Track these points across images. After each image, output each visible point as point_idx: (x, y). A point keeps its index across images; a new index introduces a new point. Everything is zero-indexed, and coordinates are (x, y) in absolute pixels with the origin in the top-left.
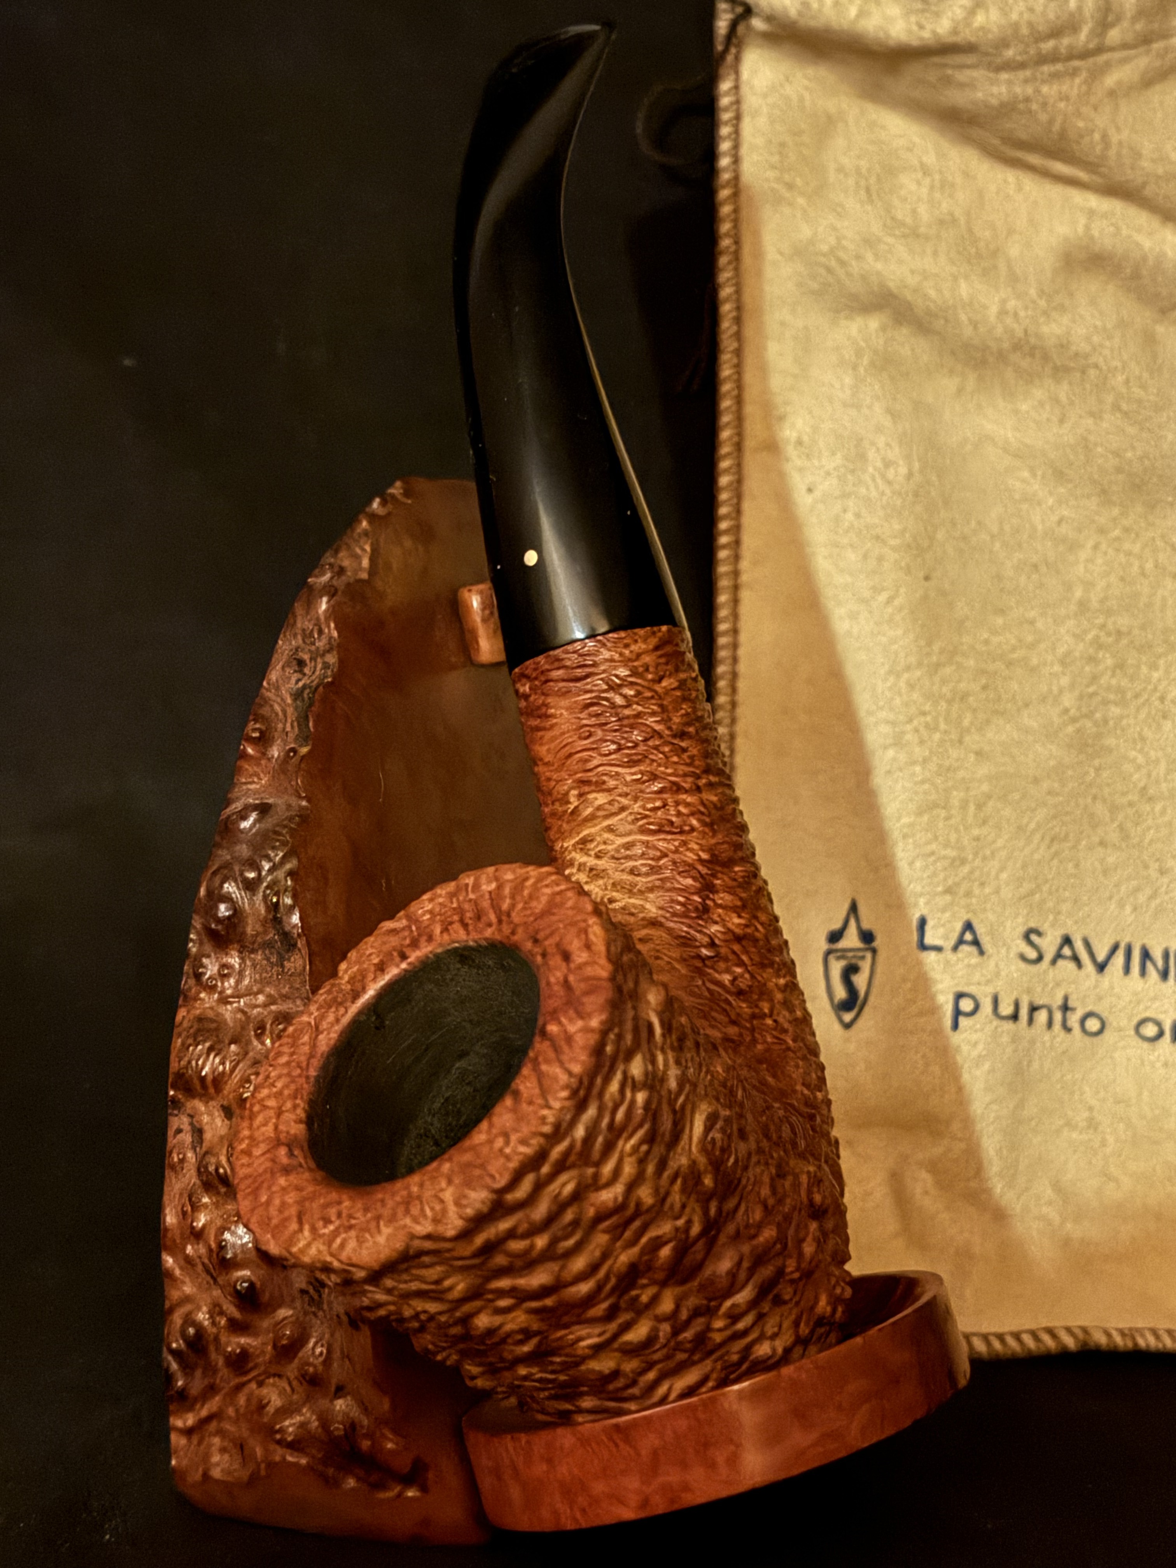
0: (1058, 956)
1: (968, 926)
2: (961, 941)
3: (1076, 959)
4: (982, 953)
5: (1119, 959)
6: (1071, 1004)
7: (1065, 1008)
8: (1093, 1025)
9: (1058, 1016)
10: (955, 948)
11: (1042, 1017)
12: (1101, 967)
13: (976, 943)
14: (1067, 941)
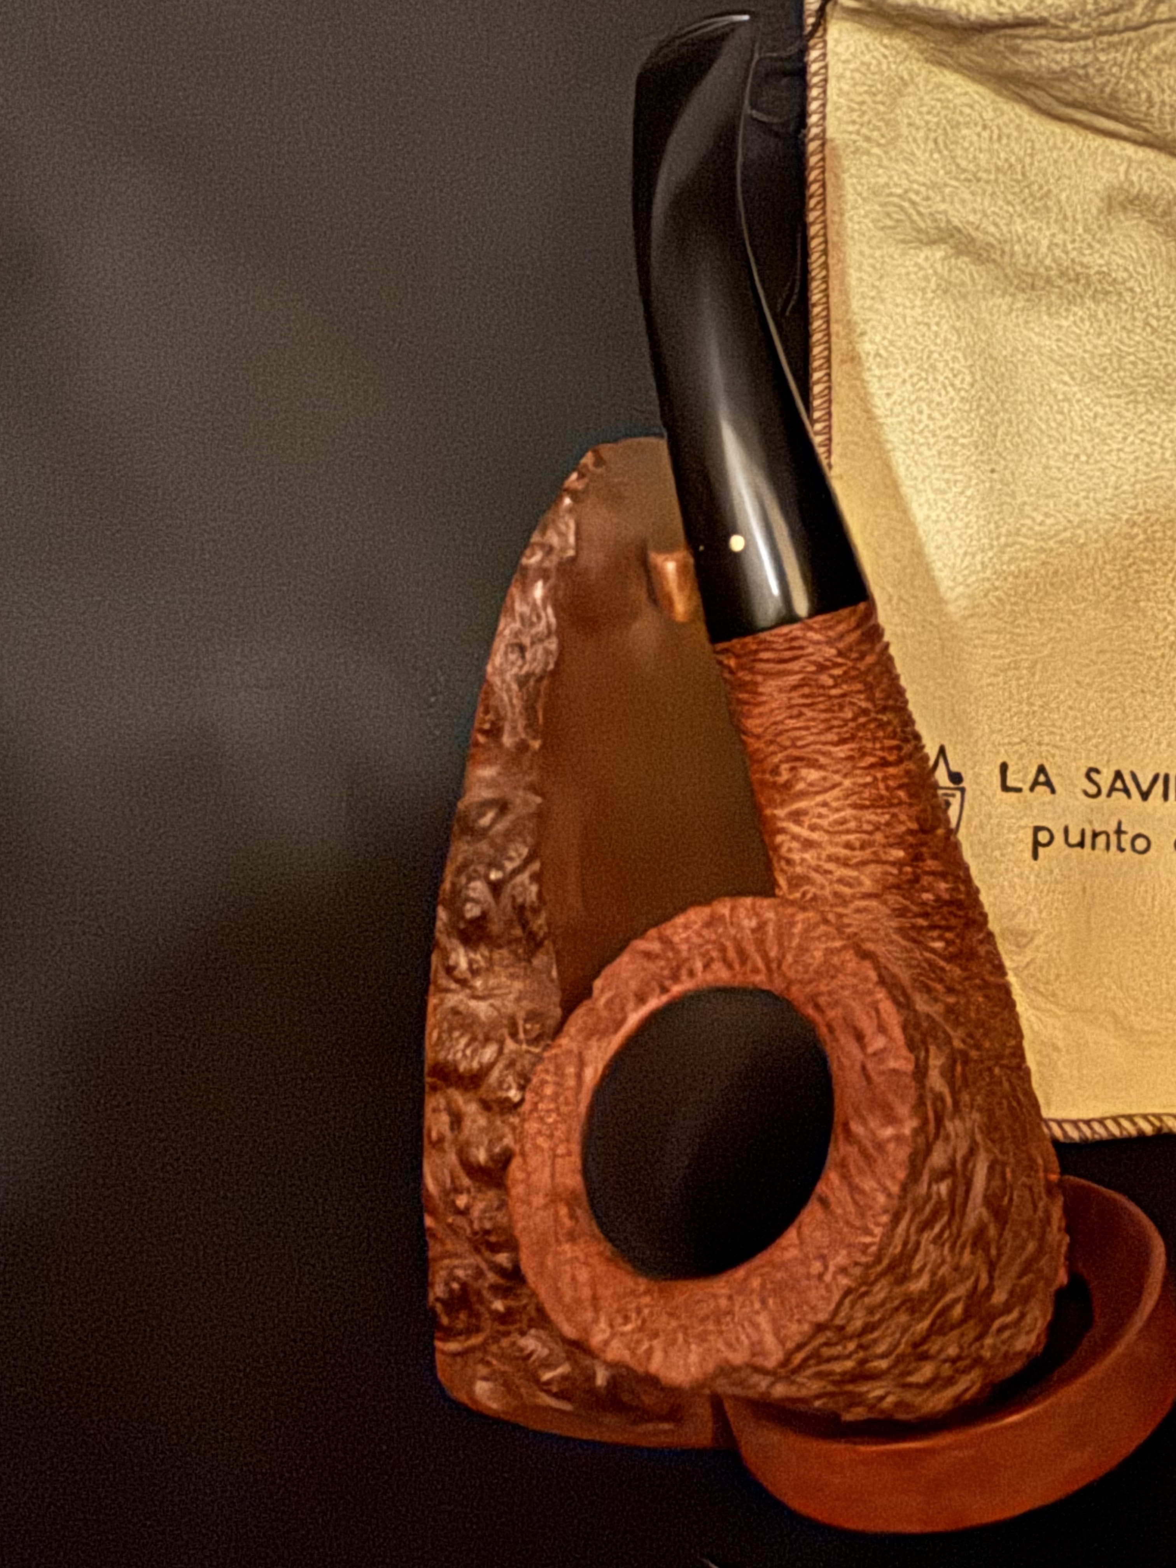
0: (1112, 789)
1: (1041, 770)
2: (1036, 783)
3: (1126, 791)
4: (1053, 791)
5: (1159, 788)
6: (1123, 828)
7: (1119, 832)
8: (1141, 844)
9: (1113, 838)
10: (1032, 789)
11: (1101, 840)
12: (1145, 796)
13: (1048, 783)
14: (1118, 775)
